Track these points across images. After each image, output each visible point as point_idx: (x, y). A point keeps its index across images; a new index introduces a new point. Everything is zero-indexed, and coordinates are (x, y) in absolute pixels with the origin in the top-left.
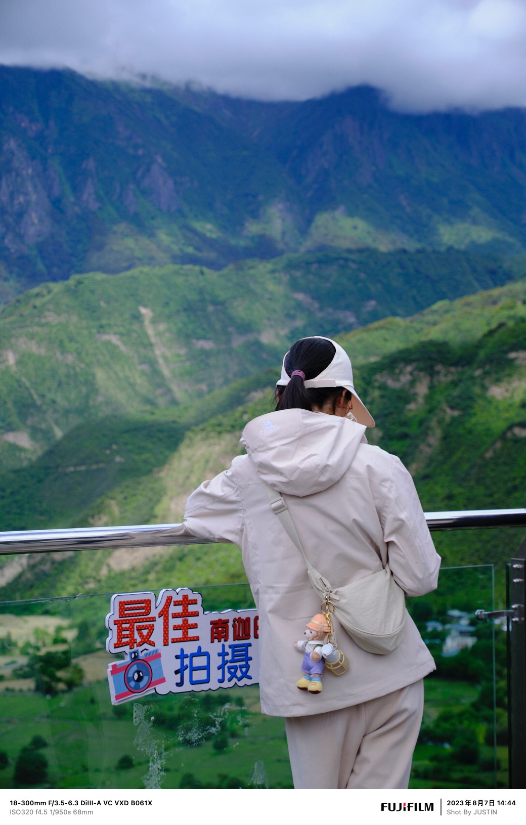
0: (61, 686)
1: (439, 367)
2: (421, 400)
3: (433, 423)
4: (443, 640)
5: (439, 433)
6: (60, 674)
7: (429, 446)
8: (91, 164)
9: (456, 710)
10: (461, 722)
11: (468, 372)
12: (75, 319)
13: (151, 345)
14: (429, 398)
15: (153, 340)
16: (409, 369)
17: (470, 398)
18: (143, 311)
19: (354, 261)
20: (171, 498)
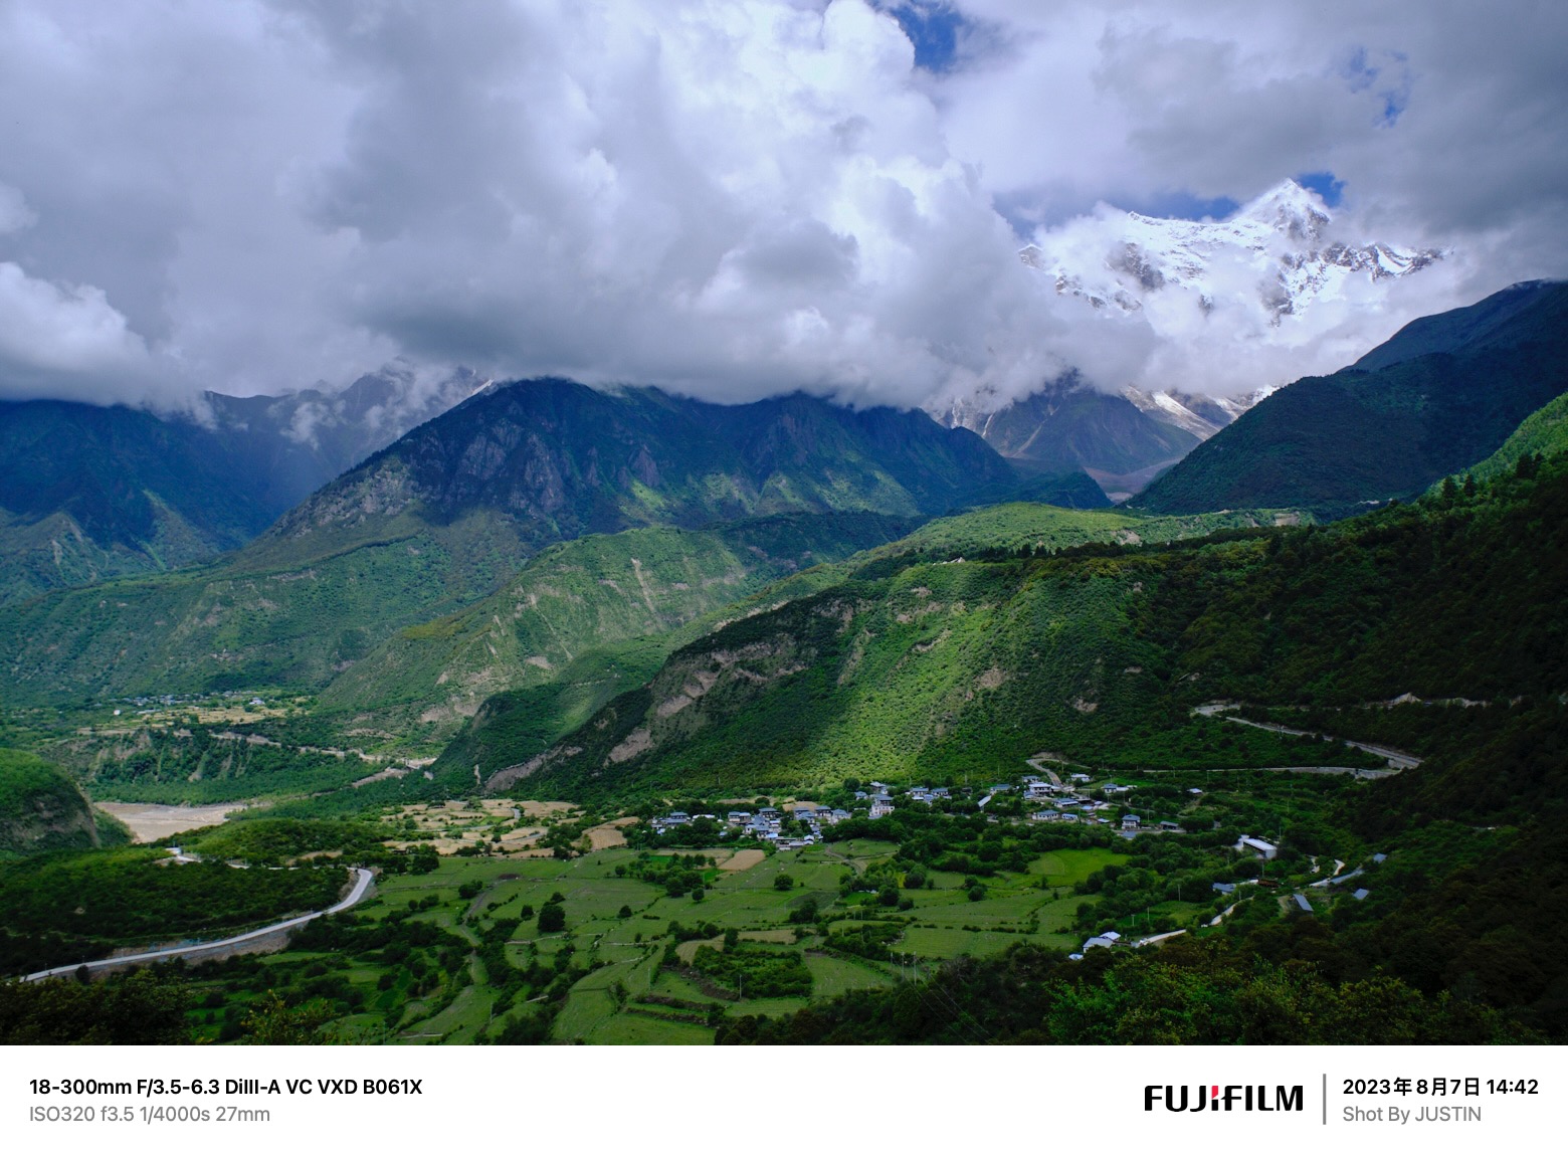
0: (575, 853)
1: (859, 601)
2: (846, 626)
3: (857, 643)
4: (869, 808)
5: (861, 650)
6: (573, 844)
7: (854, 661)
8: (594, 452)
9: (881, 862)
10: (885, 872)
11: (882, 603)
12: (582, 568)
13: (641, 587)
14: (853, 624)
15: (642, 584)
16: (837, 602)
17: (884, 623)
18: (634, 561)
19: (793, 522)
20: (658, 706)
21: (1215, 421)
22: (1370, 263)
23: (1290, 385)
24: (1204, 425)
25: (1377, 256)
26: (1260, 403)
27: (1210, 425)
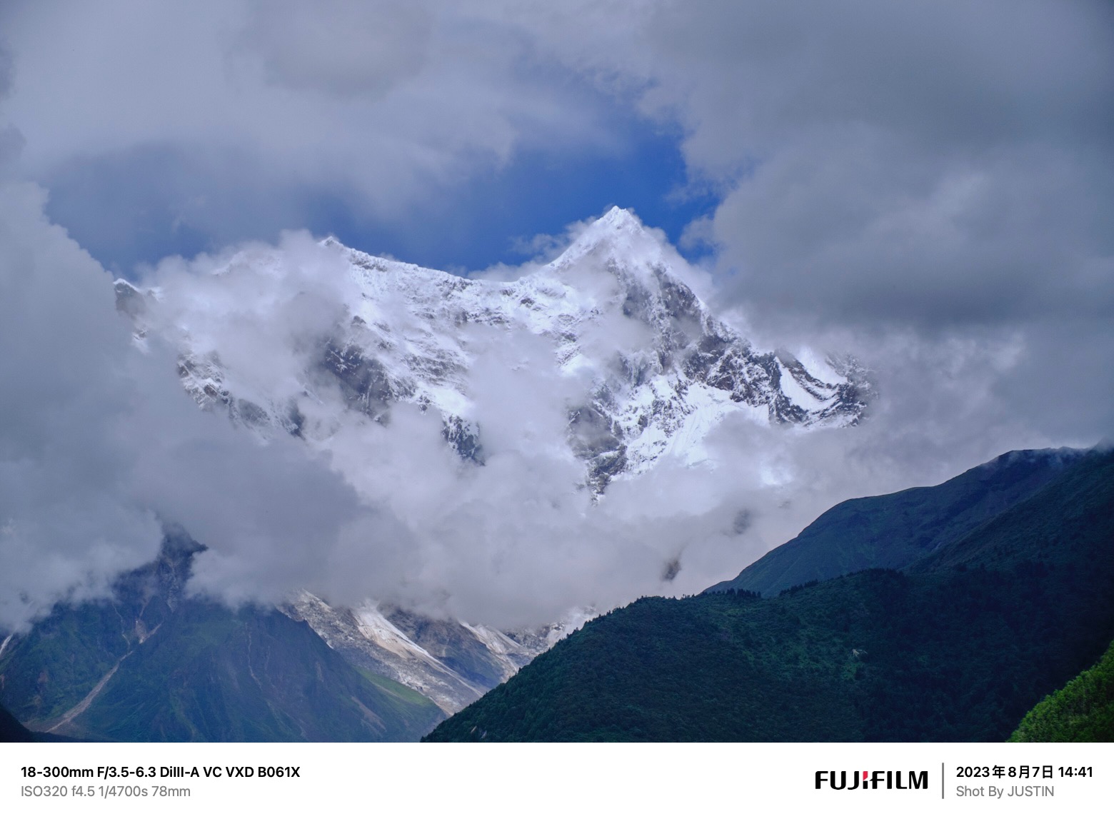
21: (472, 676)
22: (765, 387)
23: (618, 611)
24: (453, 682)
25: (777, 375)
26: (560, 643)
27: (465, 683)
